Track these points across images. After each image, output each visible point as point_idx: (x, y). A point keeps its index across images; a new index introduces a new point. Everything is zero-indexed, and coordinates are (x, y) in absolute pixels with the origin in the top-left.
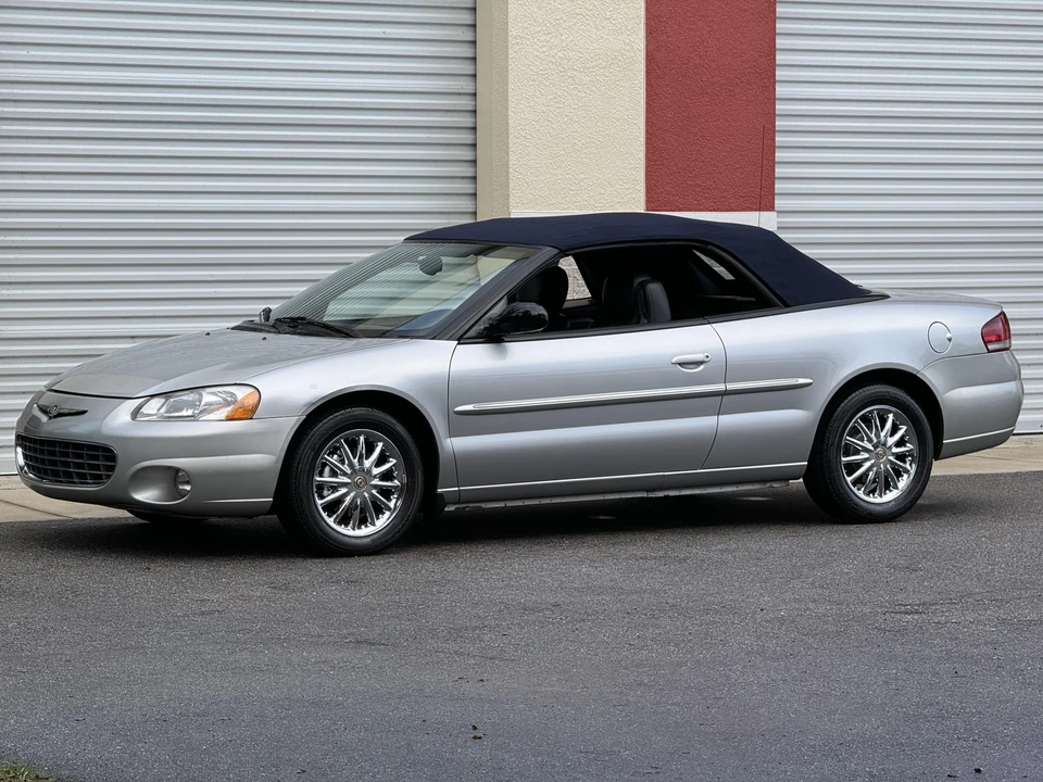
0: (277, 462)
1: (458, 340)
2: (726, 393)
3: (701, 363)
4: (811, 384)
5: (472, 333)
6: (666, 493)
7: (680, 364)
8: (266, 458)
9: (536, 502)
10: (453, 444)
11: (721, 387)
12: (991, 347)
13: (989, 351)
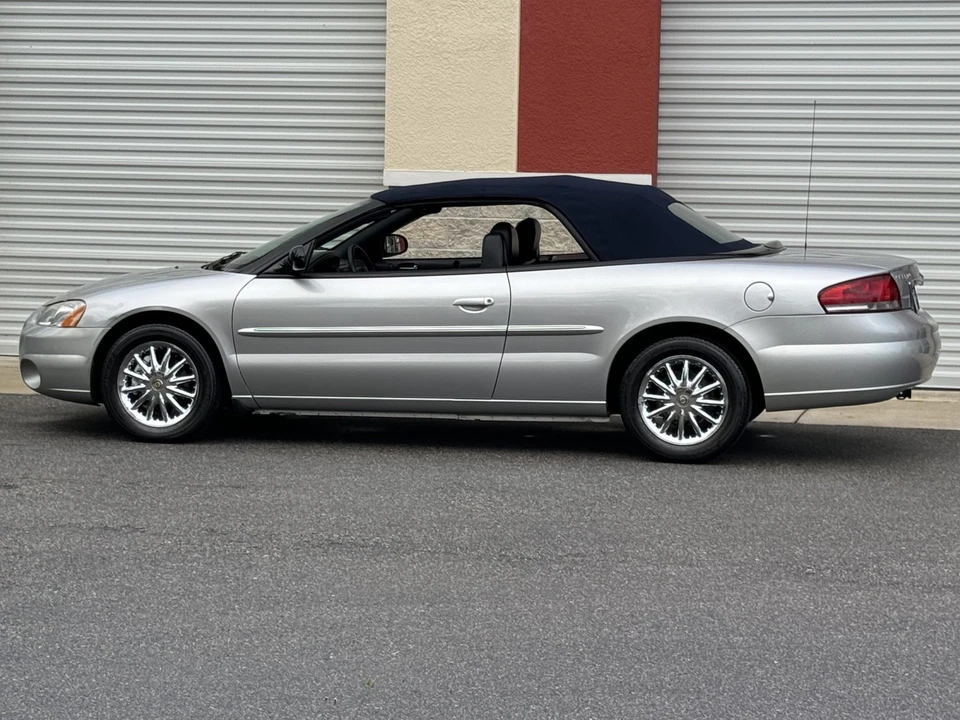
0: (87, 362)
1: (257, 274)
2: (507, 334)
3: (482, 306)
4: (601, 331)
5: (271, 269)
6: (478, 417)
7: (463, 306)
8: (79, 359)
9: (315, 413)
10: (237, 360)
11: (503, 328)
12: (829, 309)
13: (827, 313)
